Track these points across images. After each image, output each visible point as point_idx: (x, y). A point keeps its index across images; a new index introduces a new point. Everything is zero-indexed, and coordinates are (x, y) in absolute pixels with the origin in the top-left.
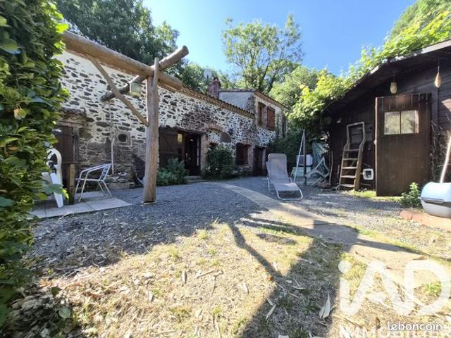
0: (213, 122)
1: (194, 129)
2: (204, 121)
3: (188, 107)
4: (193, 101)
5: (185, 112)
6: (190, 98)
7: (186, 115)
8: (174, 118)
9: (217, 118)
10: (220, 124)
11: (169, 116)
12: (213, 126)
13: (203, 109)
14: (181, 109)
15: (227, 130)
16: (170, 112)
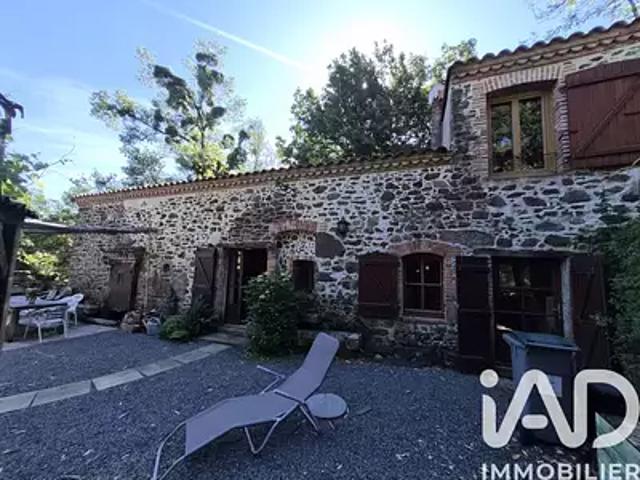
0: (290, 217)
1: (250, 241)
2: (270, 221)
3: (240, 205)
4: (251, 191)
5: (236, 215)
6: (244, 189)
7: (237, 219)
8: (220, 229)
9: (300, 206)
10: (312, 216)
11: (214, 230)
12: (289, 225)
13: (269, 198)
14: (230, 212)
15: (333, 224)
16: (214, 223)
